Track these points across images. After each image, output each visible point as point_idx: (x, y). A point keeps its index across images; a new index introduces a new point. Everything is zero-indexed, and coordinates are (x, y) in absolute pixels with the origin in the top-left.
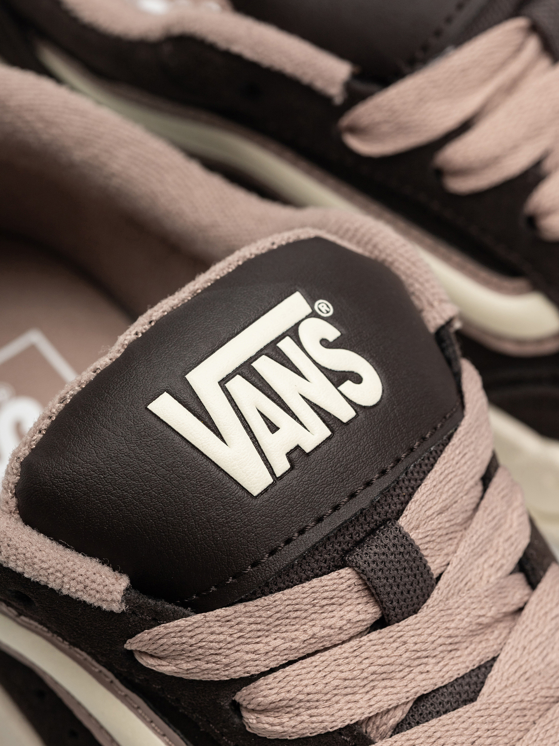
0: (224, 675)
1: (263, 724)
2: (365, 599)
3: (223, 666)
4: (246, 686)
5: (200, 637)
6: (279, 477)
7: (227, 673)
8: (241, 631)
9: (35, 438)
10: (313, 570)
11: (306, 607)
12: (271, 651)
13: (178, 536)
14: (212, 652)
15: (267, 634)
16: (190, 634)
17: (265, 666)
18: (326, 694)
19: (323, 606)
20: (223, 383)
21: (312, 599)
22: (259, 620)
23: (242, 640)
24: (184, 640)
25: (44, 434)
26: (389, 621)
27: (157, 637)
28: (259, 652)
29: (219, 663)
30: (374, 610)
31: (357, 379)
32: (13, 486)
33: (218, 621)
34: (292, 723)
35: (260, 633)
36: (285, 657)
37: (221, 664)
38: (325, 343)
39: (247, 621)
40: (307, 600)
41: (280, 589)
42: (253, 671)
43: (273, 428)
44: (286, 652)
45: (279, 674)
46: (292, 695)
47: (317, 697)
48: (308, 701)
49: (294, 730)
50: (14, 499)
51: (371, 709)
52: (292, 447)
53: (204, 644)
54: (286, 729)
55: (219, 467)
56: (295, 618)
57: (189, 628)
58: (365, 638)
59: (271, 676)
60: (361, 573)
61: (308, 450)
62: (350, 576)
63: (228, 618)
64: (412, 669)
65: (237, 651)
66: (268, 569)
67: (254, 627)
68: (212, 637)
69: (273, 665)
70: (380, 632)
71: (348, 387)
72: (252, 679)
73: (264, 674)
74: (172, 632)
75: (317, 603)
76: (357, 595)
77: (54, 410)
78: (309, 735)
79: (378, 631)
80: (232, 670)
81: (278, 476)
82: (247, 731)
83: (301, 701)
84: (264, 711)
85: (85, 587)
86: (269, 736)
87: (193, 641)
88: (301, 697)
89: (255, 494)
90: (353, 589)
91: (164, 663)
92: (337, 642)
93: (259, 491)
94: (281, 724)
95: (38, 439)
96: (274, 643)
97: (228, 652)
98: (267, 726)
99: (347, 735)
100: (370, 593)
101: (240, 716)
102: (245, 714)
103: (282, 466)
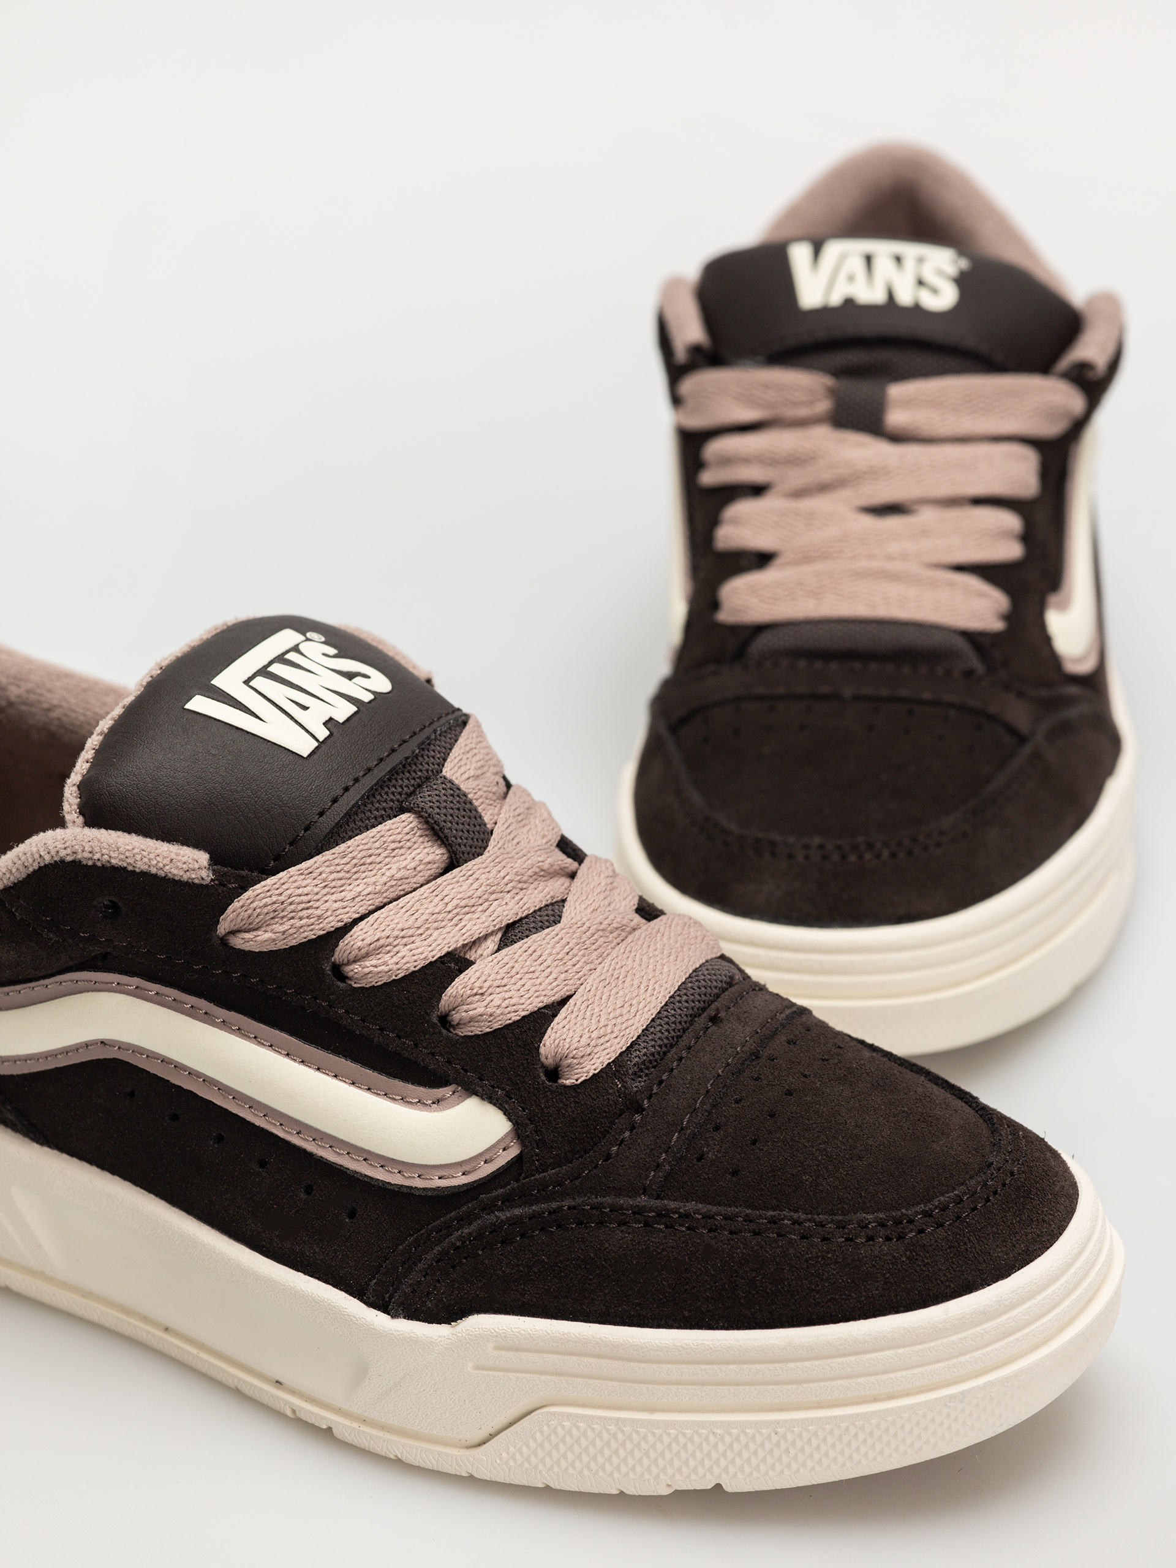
0: (318, 931)
1: (368, 967)
2: (430, 844)
3: (316, 919)
4: (342, 939)
5: (289, 892)
6: (323, 741)
7: (321, 925)
8: (324, 881)
9: (83, 767)
10: (376, 818)
11: (378, 852)
12: (357, 897)
13: (245, 802)
14: (303, 905)
15: (348, 882)
16: (277, 892)
17: (355, 912)
18: (419, 928)
19: (393, 850)
20: (247, 683)
21: (382, 843)
22: (339, 868)
23: (327, 890)
24: (274, 899)
25: (91, 762)
26: (458, 862)
27: (249, 901)
28: (346, 899)
29: (312, 916)
30: (441, 852)
31: (366, 676)
32: (76, 807)
33: (302, 874)
34: (395, 959)
35: (343, 882)
36: (370, 902)
37: (314, 917)
38: (326, 655)
39: (328, 870)
40: (377, 845)
41: (350, 838)
42: (347, 918)
43: (305, 708)
44: (370, 897)
45: (371, 918)
46: (387, 933)
47: (411, 932)
48: (403, 937)
49: (398, 966)
50: (81, 818)
51: (464, 937)
52: (327, 719)
53: (293, 898)
54: (391, 967)
55: (266, 740)
56: (371, 864)
57: (276, 886)
58: (439, 880)
59: (362, 924)
60: (419, 813)
61: (341, 720)
62: (411, 819)
63: (310, 870)
64: (491, 903)
65: (326, 901)
66: (336, 813)
67: (335, 875)
68: (300, 891)
69: (363, 910)
70: (452, 873)
71: (360, 681)
72: (346, 929)
73: (356, 922)
74: (261, 893)
75: (387, 846)
76: (421, 839)
77: (96, 743)
78: (413, 969)
79: (450, 872)
80: (326, 921)
81: (321, 740)
82: (354, 988)
83: (397, 937)
84: (367, 956)
85: (172, 860)
86: (376, 982)
87: (282, 898)
88: (396, 933)
89: (305, 755)
90: (416, 832)
91: (260, 933)
92: (415, 886)
93: (308, 752)
94: (385, 964)
95: (87, 767)
96: (359, 889)
97: (318, 904)
98: (371, 969)
99: (450, 962)
100: (436, 832)
101: (343, 978)
102: (347, 969)
103: (322, 733)
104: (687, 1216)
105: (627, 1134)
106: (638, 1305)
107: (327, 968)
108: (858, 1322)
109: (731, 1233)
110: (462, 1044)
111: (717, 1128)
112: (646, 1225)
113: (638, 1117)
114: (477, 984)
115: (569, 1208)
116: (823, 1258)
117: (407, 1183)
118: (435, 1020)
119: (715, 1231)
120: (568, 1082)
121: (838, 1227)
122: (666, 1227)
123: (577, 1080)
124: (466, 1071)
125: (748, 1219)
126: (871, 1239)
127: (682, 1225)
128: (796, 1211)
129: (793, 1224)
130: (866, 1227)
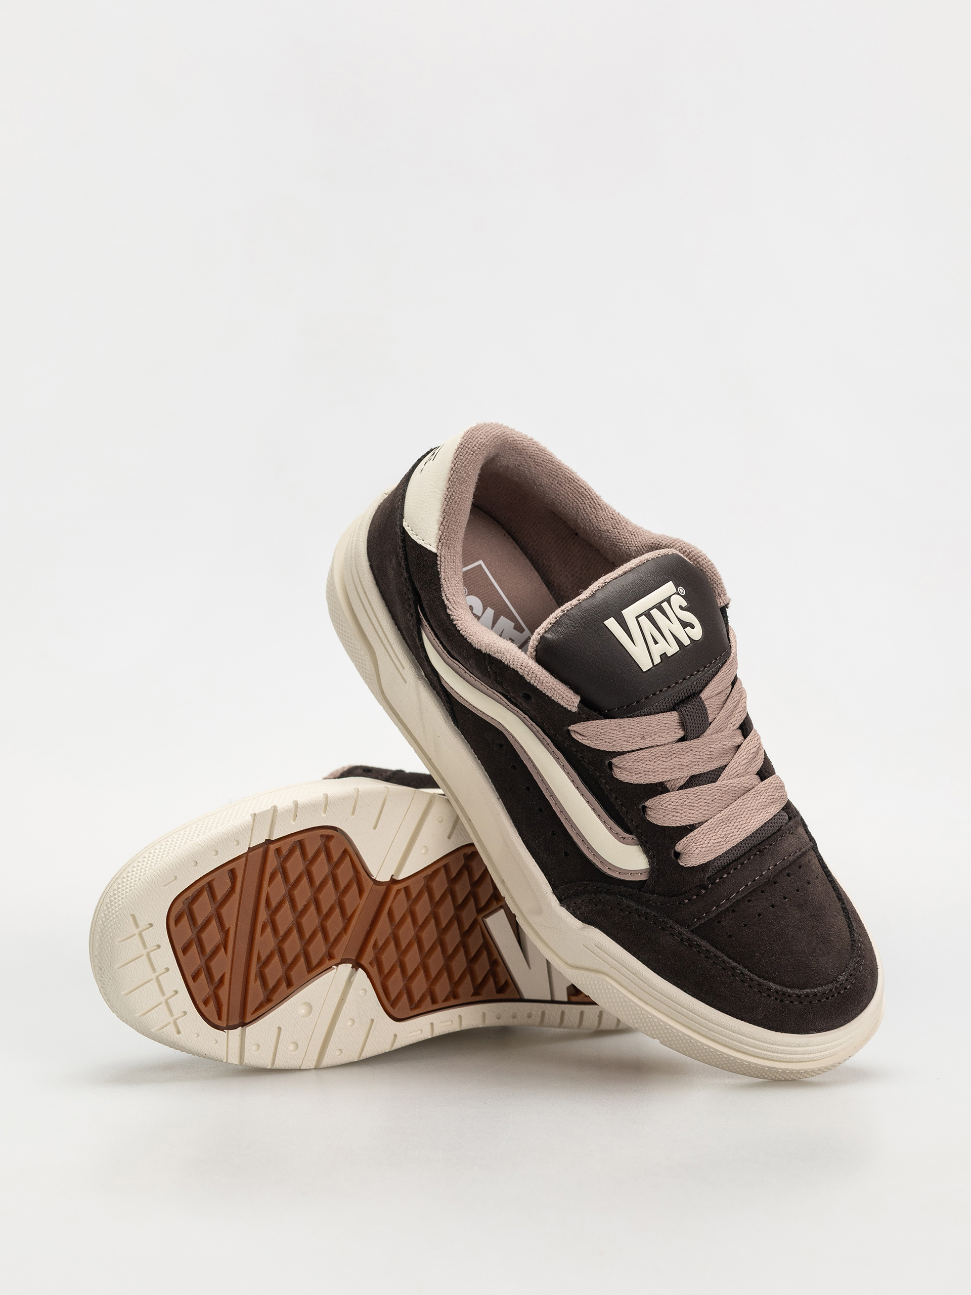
0: (610, 749)
2: (679, 727)
4: (619, 756)
5: (606, 730)
6: (656, 665)
7: (612, 748)
10: (661, 709)
11: (654, 726)
12: (634, 742)
14: (609, 738)
15: (635, 734)
16: (601, 728)
18: (654, 766)
19: (661, 727)
20: (637, 618)
21: (657, 723)
22: (633, 727)
23: (623, 735)
24: (598, 730)
26: (686, 739)
27: (587, 726)
28: (629, 742)
30: (682, 733)
31: (693, 627)
33: (616, 724)
34: (637, 776)
36: (639, 746)
37: (611, 744)
38: (681, 607)
39: (628, 727)
41: (645, 715)
42: (625, 750)
43: (656, 643)
44: (641, 744)
45: (636, 753)
46: (639, 764)
47: (650, 767)
48: (646, 768)
49: (637, 779)
50: (533, 651)
51: (671, 777)
52: (663, 652)
53: (607, 733)
54: (633, 778)
55: (631, 656)
56: (648, 729)
57: (602, 725)
58: (675, 744)
59: (632, 754)
60: (680, 715)
61: (669, 655)
62: (676, 716)
63: (620, 724)
64: (692, 763)
65: (620, 739)
67: (630, 730)
68: (611, 731)
69: (634, 749)
71: (688, 629)
72: (623, 753)
73: (629, 752)
74: (594, 725)
75: (659, 725)
76: (676, 724)
78: (642, 783)
79: (681, 743)
80: (615, 748)
82: (614, 776)
83: (642, 767)
84: (624, 769)
85: (562, 698)
86: (624, 780)
87: (602, 731)
89: (644, 671)
90: (675, 721)
92: (663, 744)
93: (646, 670)
94: (631, 776)
96: (636, 739)
97: (616, 739)
98: (623, 776)
99: (659, 787)
100: (683, 725)
101: (611, 769)
102: (615, 769)
103: (657, 660)
104: (699, 946)
105: (695, 897)
106: (661, 967)
107: (607, 762)
108: (746, 1023)
109: (714, 962)
110: (646, 823)
111: (733, 911)
112: (681, 940)
113: (703, 892)
114: (665, 805)
115: (654, 915)
116: (745, 993)
117: (595, 861)
118: (640, 807)
119: (708, 958)
120: (681, 864)
121: (758, 984)
122: (689, 945)
123: (685, 865)
124: (642, 835)
125: (724, 962)
126: (769, 996)
127: (696, 948)
128: (745, 967)
129: (741, 973)
130: (770, 990)
